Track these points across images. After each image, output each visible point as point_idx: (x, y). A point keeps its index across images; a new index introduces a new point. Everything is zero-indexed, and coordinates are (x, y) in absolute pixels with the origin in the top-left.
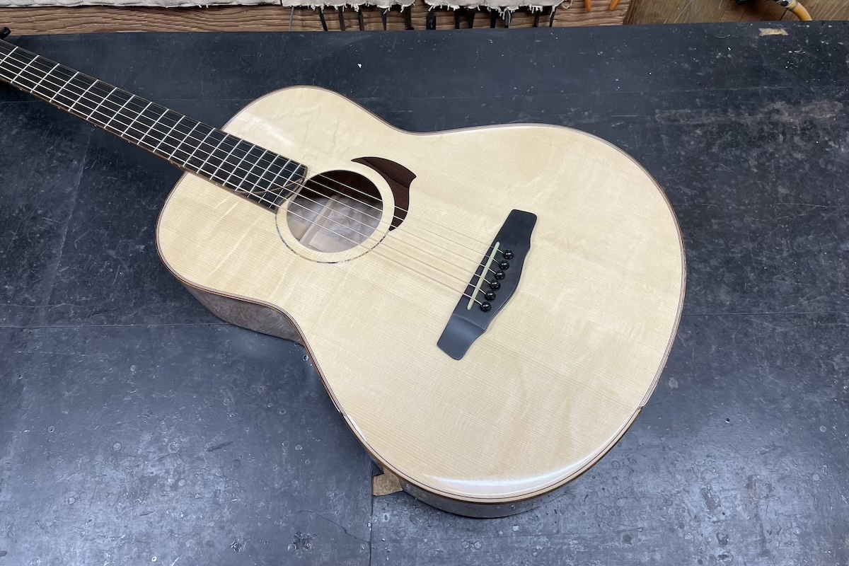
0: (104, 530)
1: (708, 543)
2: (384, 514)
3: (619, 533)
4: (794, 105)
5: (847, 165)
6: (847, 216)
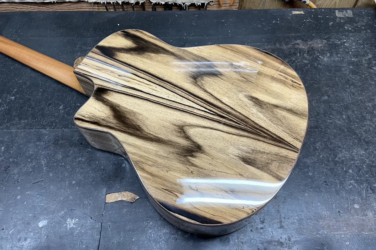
4: (305, 41)
5: (327, 65)
6: (325, 86)
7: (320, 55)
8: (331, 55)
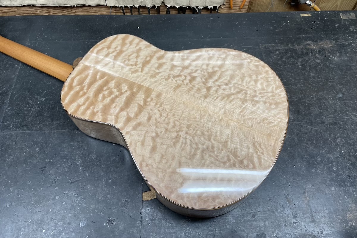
0: (22, 218)
1: (288, 217)
2: (147, 208)
3: (250, 214)
4: (315, 42)
5: (338, 65)
6: (339, 84)
7: (331, 55)
8: (341, 55)
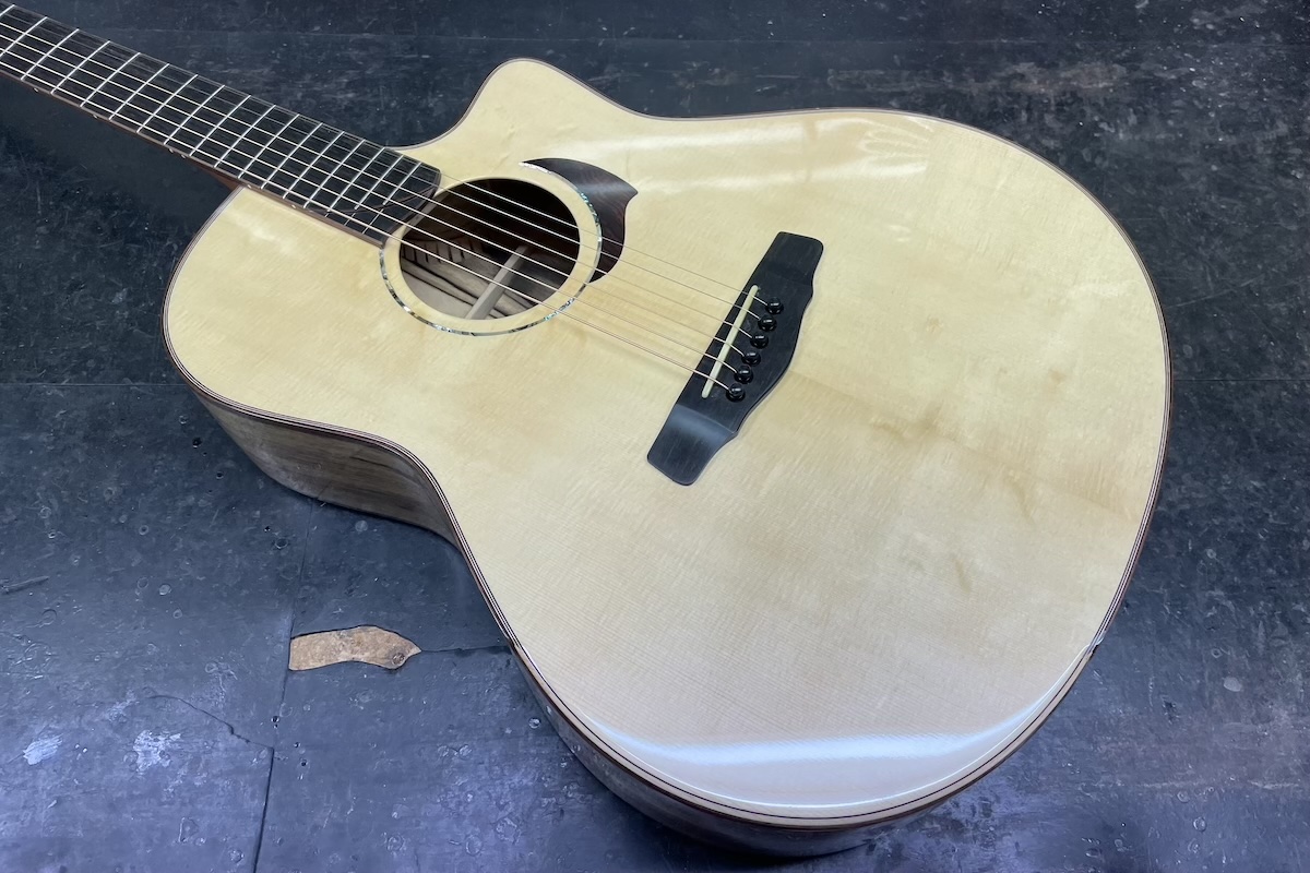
4: (1048, 67)
5: (1127, 160)
7: (1101, 121)
8: (1143, 122)
